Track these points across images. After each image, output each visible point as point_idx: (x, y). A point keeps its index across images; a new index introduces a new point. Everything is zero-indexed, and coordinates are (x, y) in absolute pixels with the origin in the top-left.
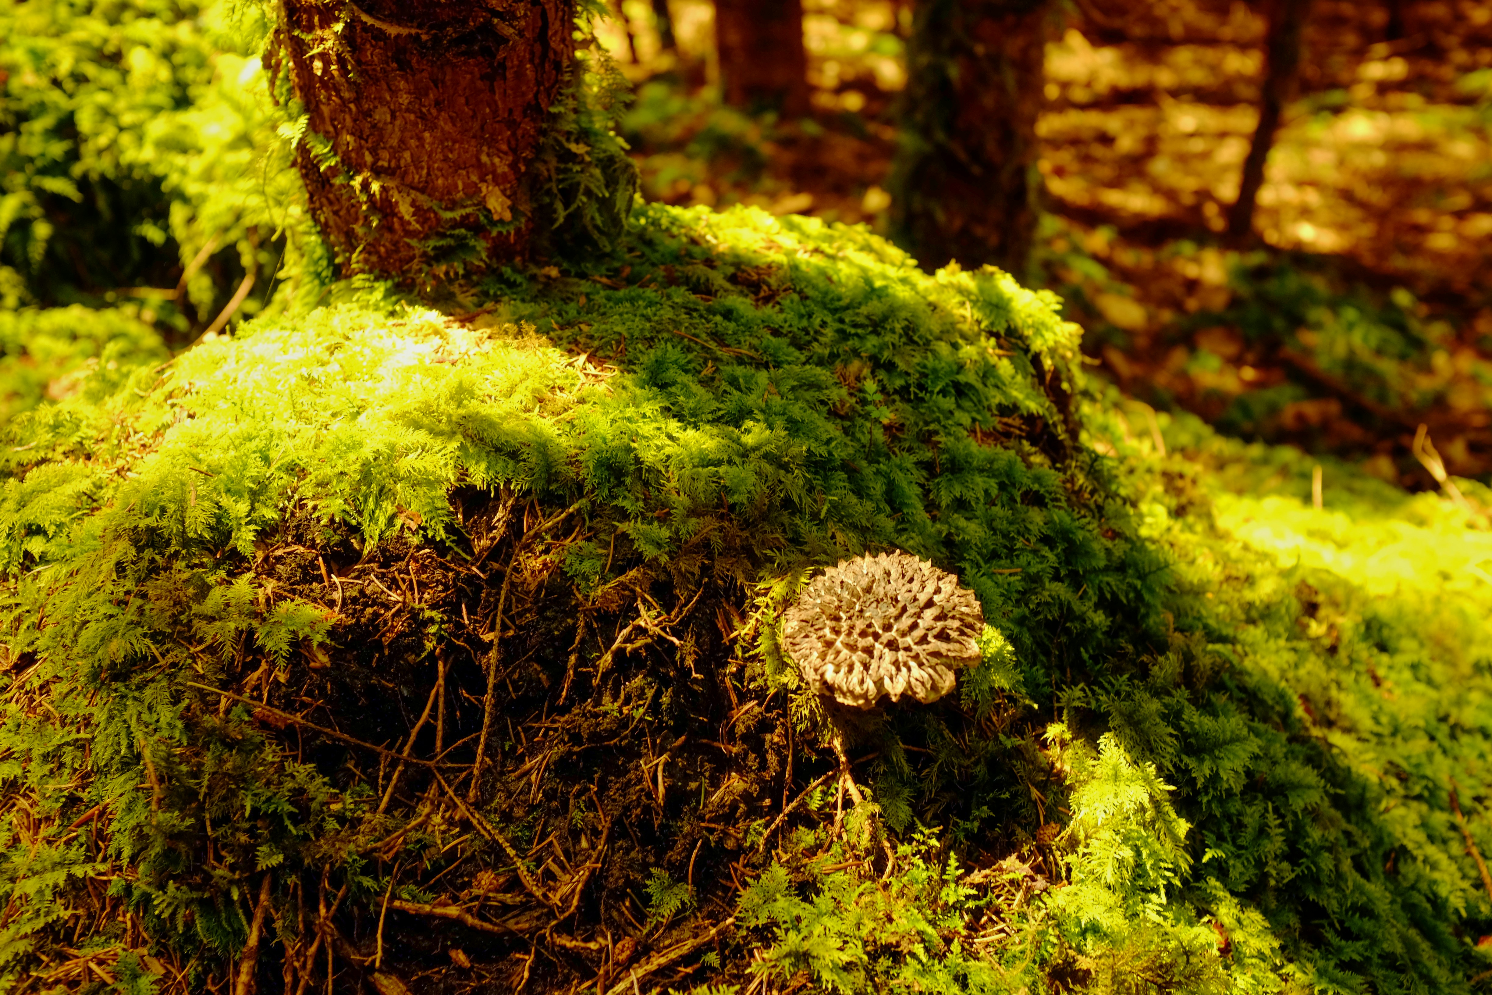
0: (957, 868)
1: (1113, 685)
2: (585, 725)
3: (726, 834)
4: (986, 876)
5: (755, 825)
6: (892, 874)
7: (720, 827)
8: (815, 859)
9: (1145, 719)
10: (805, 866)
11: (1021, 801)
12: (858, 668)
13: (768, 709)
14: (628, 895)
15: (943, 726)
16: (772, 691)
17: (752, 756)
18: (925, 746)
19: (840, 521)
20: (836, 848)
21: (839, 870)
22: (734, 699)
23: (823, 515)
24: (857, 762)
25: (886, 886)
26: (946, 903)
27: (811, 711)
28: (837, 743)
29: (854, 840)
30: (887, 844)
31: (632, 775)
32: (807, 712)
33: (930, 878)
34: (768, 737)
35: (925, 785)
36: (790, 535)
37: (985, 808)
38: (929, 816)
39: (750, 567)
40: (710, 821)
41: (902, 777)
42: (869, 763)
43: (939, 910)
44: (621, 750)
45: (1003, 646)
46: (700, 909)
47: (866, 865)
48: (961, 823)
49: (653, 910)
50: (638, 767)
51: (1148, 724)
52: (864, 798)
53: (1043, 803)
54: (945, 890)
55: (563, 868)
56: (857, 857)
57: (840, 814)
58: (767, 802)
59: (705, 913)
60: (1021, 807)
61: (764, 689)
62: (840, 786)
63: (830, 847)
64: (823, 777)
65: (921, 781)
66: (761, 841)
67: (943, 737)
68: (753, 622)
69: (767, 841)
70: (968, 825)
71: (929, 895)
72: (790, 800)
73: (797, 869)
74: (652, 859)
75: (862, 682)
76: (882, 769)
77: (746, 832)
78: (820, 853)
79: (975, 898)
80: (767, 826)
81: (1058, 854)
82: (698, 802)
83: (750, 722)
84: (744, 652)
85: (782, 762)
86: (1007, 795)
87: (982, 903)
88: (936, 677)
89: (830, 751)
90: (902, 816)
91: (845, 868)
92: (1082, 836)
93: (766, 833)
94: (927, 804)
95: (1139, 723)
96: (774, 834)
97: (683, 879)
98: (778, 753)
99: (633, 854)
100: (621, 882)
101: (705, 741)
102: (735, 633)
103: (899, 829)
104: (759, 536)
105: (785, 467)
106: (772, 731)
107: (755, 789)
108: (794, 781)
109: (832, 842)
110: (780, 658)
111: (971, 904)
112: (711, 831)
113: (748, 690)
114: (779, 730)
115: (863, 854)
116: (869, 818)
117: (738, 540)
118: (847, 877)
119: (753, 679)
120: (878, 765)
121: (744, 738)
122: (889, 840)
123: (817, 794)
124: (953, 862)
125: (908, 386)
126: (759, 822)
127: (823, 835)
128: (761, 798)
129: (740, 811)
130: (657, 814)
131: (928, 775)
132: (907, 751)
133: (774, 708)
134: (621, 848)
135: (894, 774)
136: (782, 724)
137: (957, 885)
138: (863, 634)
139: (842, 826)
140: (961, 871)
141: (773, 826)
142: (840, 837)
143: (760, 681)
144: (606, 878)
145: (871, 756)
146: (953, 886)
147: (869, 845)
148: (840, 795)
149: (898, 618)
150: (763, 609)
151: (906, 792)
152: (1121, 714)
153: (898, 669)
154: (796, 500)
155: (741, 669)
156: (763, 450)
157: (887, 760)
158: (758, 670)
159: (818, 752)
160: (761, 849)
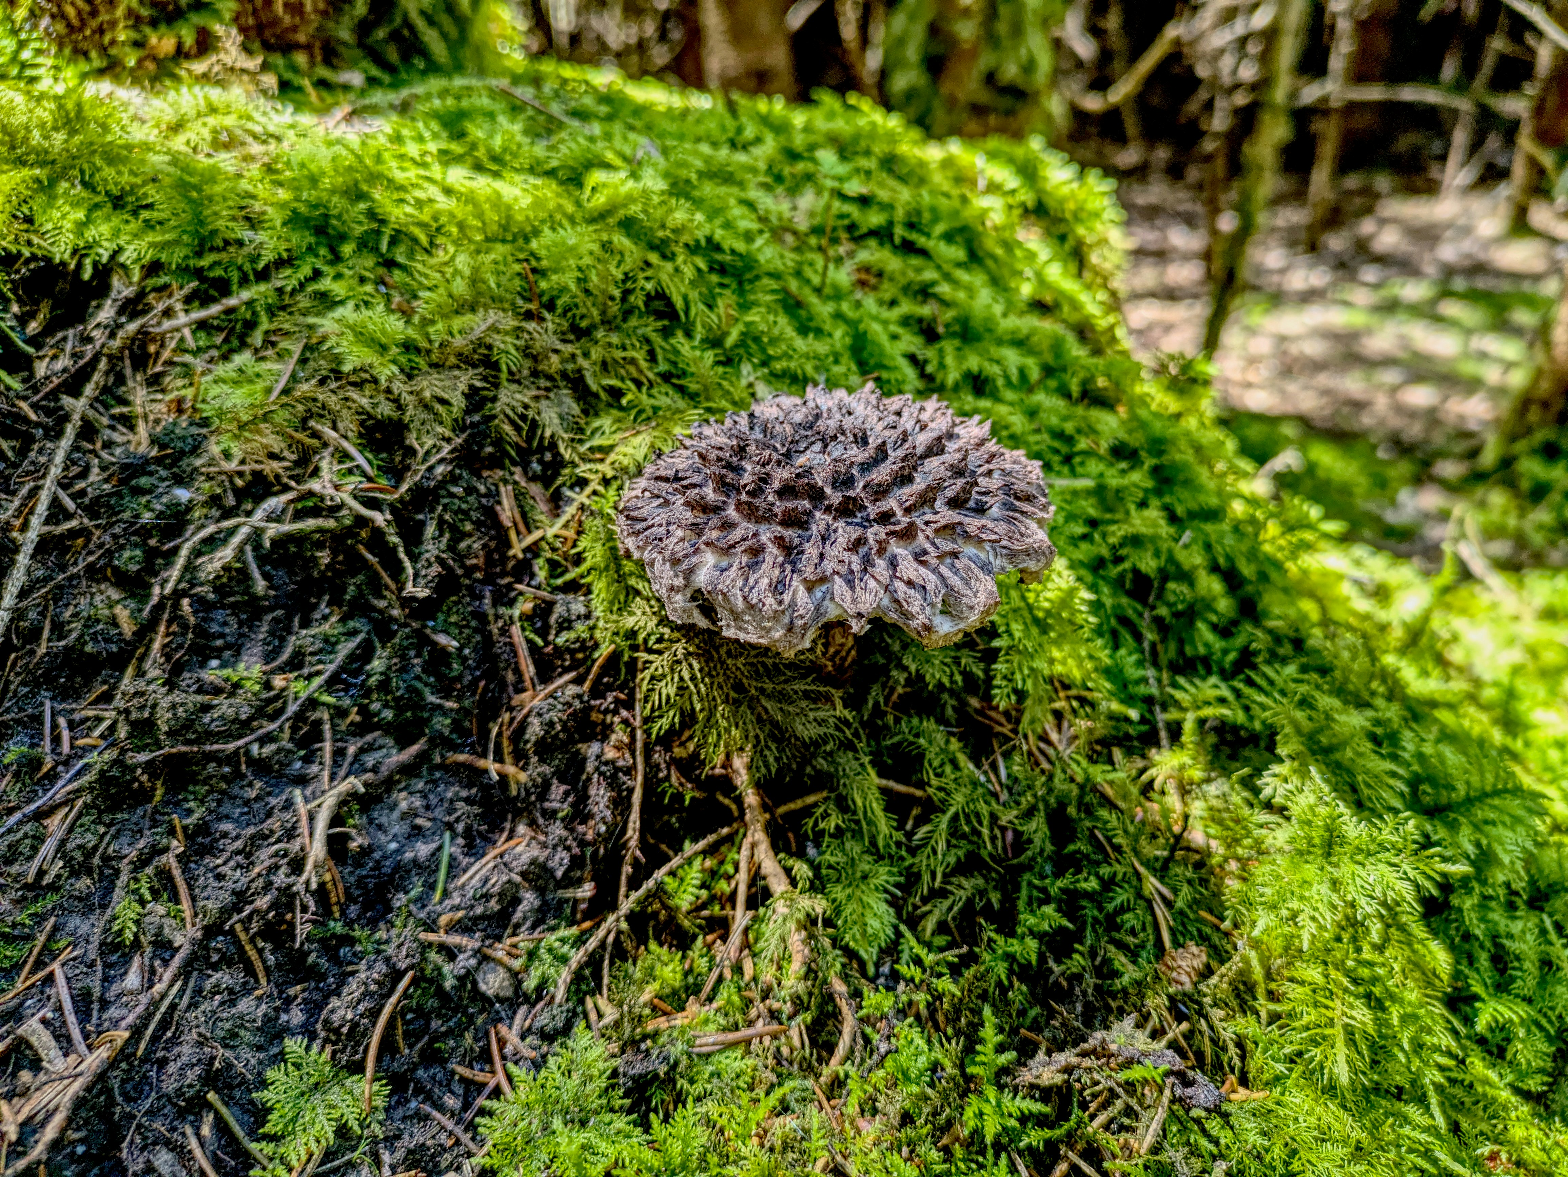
0: (1000, 1049)
1: (1271, 683)
2: (165, 703)
3: (484, 958)
4: (1068, 1070)
5: (551, 939)
6: (849, 1057)
7: (470, 943)
8: (679, 1020)
9: (1342, 745)
10: (655, 1035)
11: (1122, 896)
12: (773, 552)
13: (597, 691)
14: (210, 1106)
15: (955, 745)
16: (605, 651)
17: (557, 790)
18: (922, 785)
19: (764, 364)
20: (727, 993)
21: (732, 1045)
22: (529, 670)
23: (730, 341)
24: (782, 810)
25: (837, 1085)
26: (977, 1133)
27: (682, 689)
28: (739, 763)
29: (768, 975)
30: (839, 987)
31: (274, 824)
32: (672, 690)
33: (935, 1067)
34: (594, 748)
35: (921, 860)
36: (663, 367)
37: (1049, 910)
38: (930, 924)
39: (576, 409)
40: (452, 928)
41: (873, 843)
42: (807, 811)
43: (958, 1151)
44: (261, 767)
45: (1071, 593)
46: (391, 1140)
47: (794, 1033)
48: (1000, 940)
49: (269, 1148)
50: (289, 805)
51: (1349, 753)
52: (793, 882)
53: (1169, 904)
54: (973, 1104)
55: (63, 1040)
56: (774, 1015)
57: (740, 918)
58: (587, 890)
59: (400, 1154)
60: (1122, 909)
61: (588, 646)
62: (743, 856)
63: (715, 990)
64: (711, 838)
65: (913, 851)
66: (565, 975)
67: (956, 767)
68: (570, 510)
69: (578, 977)
70: (1015, 946)
71: (935, 1114)
72: (634, 884)
73: (632, 1044)
74: (296, 1016)
75: (778, 587)
76: (834, 821)
77: (532, 955)
78: (692, 1006)
79: (1042, 1121)
80: (580, 941)
81: (1217, 1014)
82: (432, 887)
83: (554, 716)
84: (552, 575)
85: (621, 804)
86: (1092, 884)
87: (1058, 1132)
88: (955, 581)
89: (726, 784)
90: (874, 924)
91: (748, 1043)
92: (1258, 973)
93: (577, 957)
94: (925, 900)
95: (1327, 751)
96: (594, 962)
97: (358, 1068)
98: (613, 782)
99: (244, 1005)
100: (191, 1076)
101: (462, 757)
102: (536, 535)
103: (869, 954)
104: (596, 353)
105: (663, 249)
106: (604, 736)
107: (560, 862)
108: (643, 844)
109: (720, 979)
110: (621, 578)
111: (1035, 1137)
112: (450, 954)
113: (556, 648)
114: (619, 735)
115: (788, 1008)
116: (801, 926)
117: (555, 359)
118: (750, 1062)
119: (566, 624)
120: (826, 815)
121: (544, 749)
122: (845, 977)
123: (694, 874)
124: (990, 1034)
125: (891, 224)
126: (563, 933)
127: (702, 964)
128: (570, 881)
129: (522, 908)
130: (305, 909)
131: (926, 840)
132: (884, 791)
133: (610, 688)
134: (216, 990)
135: (857, 834)
136: (625, 722)
137: (1001, 1087)
138: (786, 492)
139: (746, 945)
140: (1009, 1056)
141: (592, 943)
142: (738, 969)
143: (581, 628)
144: (163, 1063)
145: (811, 799)
146: (991, 1092)
147: (801, 988)
148: (743, 877)
149: (866, 467)
150: (594, 486)
151: (884, 875)
152: (1298, 731)
153: (867, 563)
154: (679, 304)
155: (544, 610)
156: (621, 213)
157: (844, 805)
158: (578, 608)
159: (699, 784)
160: (560, 994)
